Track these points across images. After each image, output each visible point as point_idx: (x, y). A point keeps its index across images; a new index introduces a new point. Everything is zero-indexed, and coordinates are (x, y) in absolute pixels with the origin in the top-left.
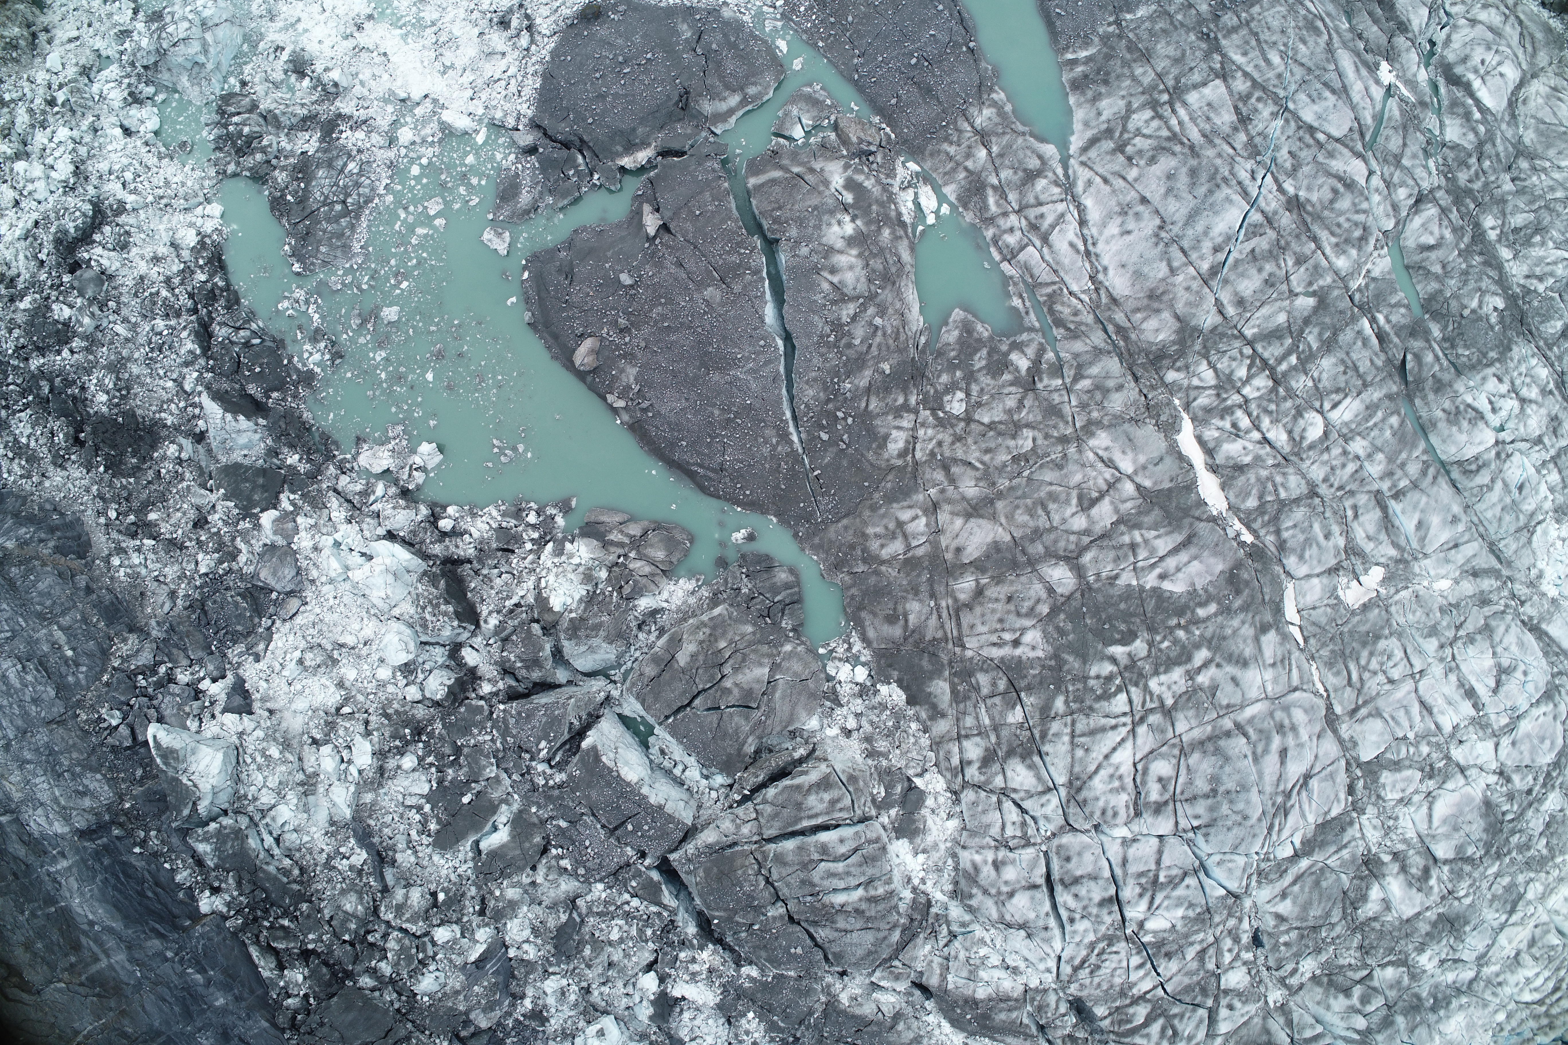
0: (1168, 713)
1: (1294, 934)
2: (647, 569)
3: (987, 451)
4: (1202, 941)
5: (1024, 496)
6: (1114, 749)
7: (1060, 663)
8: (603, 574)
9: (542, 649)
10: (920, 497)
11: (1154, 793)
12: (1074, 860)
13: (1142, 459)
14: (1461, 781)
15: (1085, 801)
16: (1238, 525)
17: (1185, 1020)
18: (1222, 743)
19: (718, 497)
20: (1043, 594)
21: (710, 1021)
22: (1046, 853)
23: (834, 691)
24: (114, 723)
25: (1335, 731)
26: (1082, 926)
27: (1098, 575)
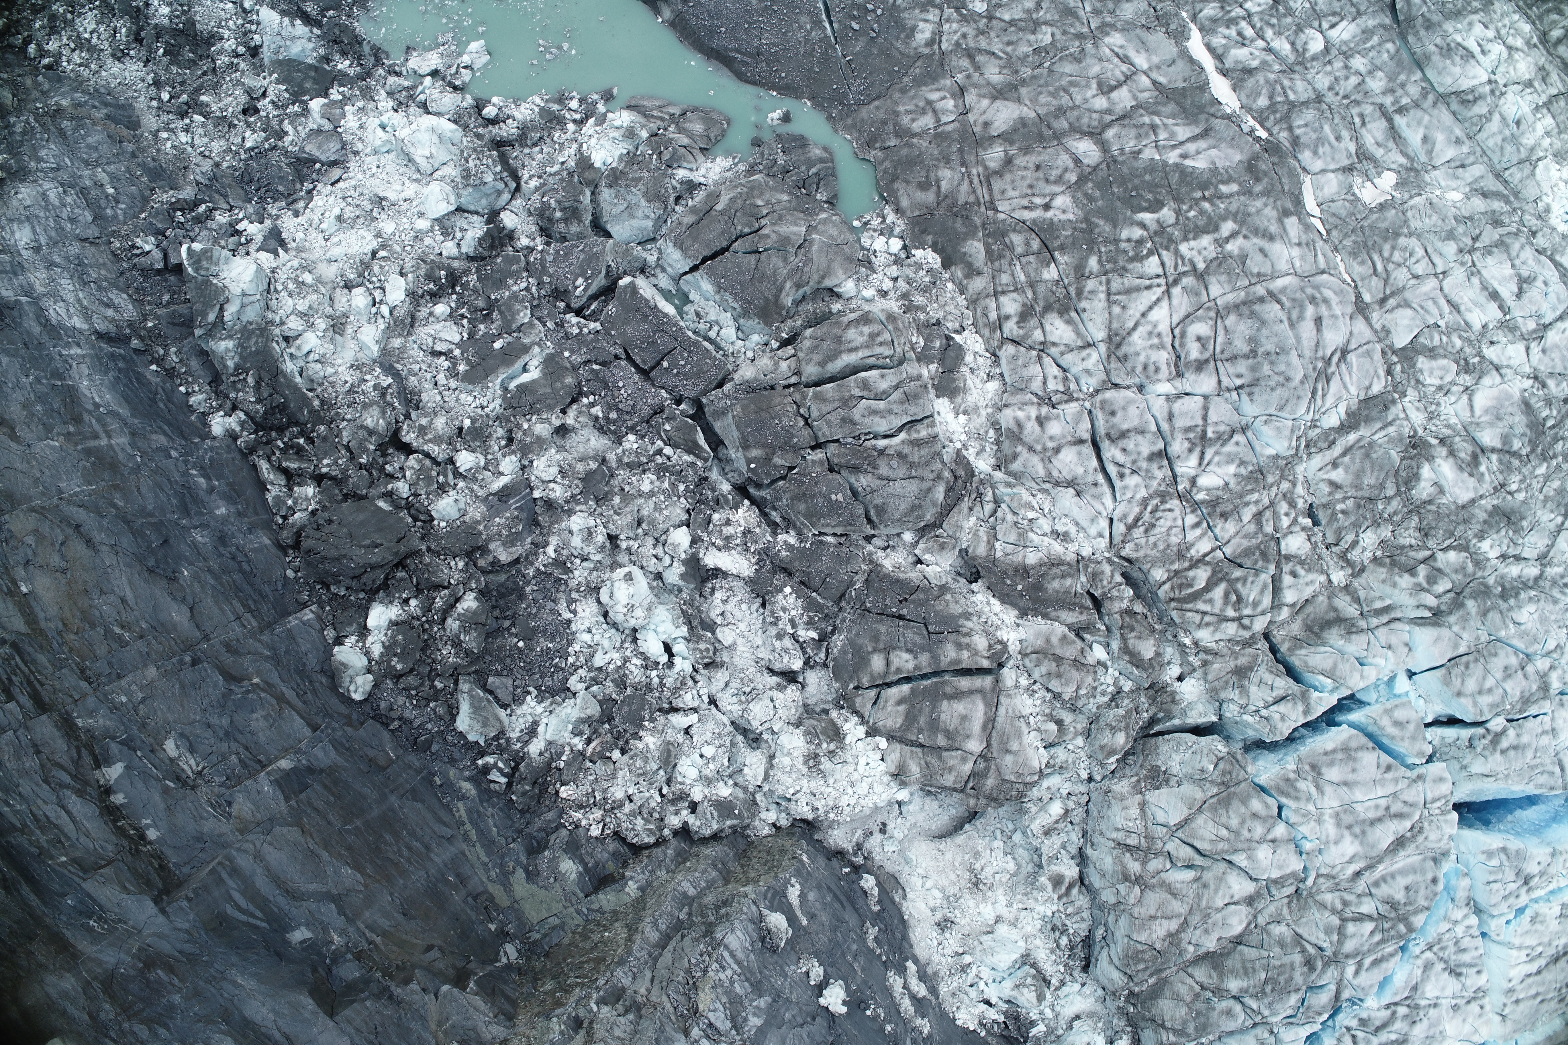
0: (1201, 277)
1: (1350, 503)
2: (686, 141)
3: (1009, 43)
4: (1257, 502)
5: (1046, 84)
6: (1151, 308)
7: (1091, 228)
8: (644, 134)
9: (582, 193)
10: (948, 82)
11: (1194, 351)
12: (1120, 414)
13: (1156, 59)
14: (1498, 379)
15: (1126, 356)
16: (1252, 122)
17: (1248, 584)
18: (1257, 307)
19: (754, 83)
20: (1071, 165)
21: (744, 606)
22: (1090, 412)
23: (870, 262)
24: (147, 248)
25: (1367, 319)
26: (1132, 481)
27: (1122, 150)
